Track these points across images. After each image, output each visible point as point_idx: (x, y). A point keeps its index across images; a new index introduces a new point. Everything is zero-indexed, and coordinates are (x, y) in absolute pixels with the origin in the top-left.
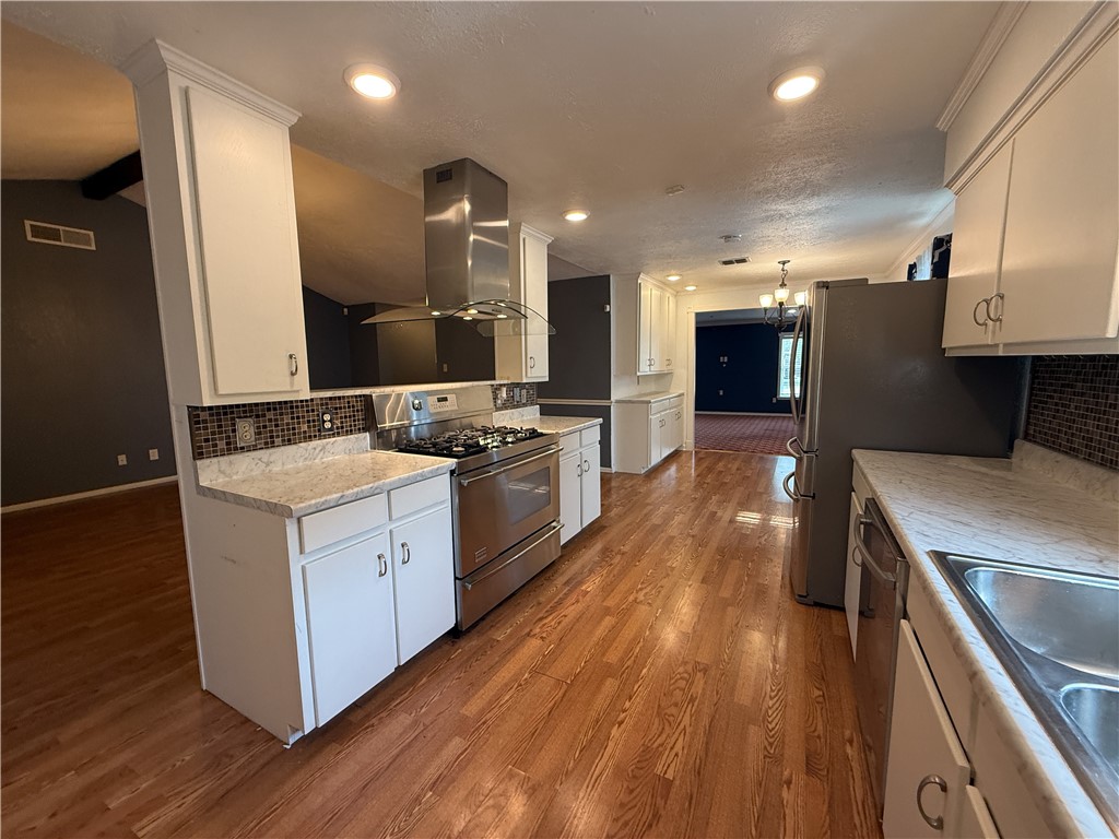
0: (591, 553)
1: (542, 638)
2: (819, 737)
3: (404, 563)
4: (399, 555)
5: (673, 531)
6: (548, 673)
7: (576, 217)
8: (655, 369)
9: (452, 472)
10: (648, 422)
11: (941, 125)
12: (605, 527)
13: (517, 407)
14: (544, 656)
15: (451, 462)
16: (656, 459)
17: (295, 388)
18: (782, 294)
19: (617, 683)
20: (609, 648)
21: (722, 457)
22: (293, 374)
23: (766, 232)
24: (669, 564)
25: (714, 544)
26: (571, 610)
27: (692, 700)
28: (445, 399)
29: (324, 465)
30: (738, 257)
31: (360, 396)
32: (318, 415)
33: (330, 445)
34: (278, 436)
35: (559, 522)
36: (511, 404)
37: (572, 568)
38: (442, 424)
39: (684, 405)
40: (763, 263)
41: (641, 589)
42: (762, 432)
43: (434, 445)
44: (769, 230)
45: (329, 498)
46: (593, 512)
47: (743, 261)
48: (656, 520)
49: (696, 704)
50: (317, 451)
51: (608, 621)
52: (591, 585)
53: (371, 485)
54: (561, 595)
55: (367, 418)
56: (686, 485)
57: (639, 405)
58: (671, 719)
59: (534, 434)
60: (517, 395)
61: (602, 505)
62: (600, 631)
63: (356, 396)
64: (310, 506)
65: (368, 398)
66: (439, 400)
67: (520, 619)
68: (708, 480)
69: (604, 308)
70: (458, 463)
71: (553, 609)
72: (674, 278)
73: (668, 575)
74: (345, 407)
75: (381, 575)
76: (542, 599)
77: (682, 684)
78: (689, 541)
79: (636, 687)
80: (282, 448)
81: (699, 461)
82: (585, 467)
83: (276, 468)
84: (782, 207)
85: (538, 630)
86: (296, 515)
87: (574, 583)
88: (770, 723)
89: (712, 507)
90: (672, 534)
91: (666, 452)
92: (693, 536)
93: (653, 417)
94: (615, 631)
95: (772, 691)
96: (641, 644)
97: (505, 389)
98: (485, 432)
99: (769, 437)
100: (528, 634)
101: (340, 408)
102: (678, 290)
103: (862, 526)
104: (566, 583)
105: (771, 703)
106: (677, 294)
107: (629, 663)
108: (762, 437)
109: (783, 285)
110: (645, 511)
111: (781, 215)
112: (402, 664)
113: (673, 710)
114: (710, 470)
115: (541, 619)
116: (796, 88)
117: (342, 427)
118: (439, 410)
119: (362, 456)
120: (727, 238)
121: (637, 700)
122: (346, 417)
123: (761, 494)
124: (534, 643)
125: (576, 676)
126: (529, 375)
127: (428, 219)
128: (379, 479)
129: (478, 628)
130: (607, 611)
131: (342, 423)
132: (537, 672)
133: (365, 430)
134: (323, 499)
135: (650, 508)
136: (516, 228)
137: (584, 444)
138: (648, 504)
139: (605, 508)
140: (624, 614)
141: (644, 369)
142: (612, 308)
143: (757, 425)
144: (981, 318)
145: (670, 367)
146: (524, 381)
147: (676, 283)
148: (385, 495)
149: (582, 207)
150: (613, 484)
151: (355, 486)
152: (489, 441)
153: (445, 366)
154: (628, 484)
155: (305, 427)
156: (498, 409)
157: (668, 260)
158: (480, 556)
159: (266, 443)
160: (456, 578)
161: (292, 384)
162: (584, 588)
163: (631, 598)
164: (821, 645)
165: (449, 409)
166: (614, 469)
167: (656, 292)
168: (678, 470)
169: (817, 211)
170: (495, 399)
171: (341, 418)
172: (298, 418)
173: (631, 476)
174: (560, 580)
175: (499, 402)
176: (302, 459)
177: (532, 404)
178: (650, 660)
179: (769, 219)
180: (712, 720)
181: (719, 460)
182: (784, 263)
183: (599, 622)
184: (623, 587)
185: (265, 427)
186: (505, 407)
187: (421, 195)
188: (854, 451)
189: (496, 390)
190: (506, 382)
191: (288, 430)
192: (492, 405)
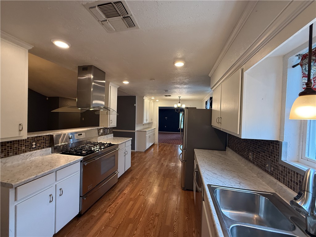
0: (127, 180)
1: (110, 212)
2: (187, 232)
3: (60, 195)
4: (58, 193)
5: (151, 170)
6: (111, 226)
7: (126, 83)
8: (148, 122)
9: (81, 161)
10: (145, 137)
11: (210, 75)
12: (132, 170)
13: (106, 135)
14: (110, 219)
15: (81, 158)
16: (148, 146)
17: (20, 136)
18: (179, 105)
19: (133, 225)
20: (131, 213)
21: (165, 145)
22: (20, 131)
23: (175, 90)
24: (150, 181)
25: (162, 173)
26: (120, 201)
27: (154, 227)
28: (81, 134)
29: (31, 162)
30: (169, 95)
31: (48, 135)
32: (30, 143)
33: (34, 154)
34: (11, 152)
35: (117, 171)
36: (105, 134)
37: (121, 186)
38: (80, 143)
39: (156, 131)
40: (175, 96)
41: (141, 191)
42: (175, 138)
43: (76, 151)
44: (176, 90)
45: (30, 178)
46: (128, 166)
47: (170, 96)
48: (147, 167)
49: (155, 228)
50: (28, 156)
51: (131, 203)
52: (126, 191)
53: (49, 170)
54: (117, 196)
55: (51, 142)
56: (155, 155)
57: (143, 132)
58: (148, 235)
59: (110, 145)
60: (106, 131)
61: (131, 163)
62: (129, 207)
63: (47, 135)
64: (21, 182)
65: (52, 136)
66: (79, 135)
67: (102, 206)
68: (161, 153)
69: (134, 105)
70: (84, 158)
71: (114, 201)
72: (153, 98)
73: (149, 185)
74: (42, 140)
75: (50, 202)
76: (110, 198)
77: (152, 222)
78: (156, 173)
79: (138, 226)
80: (13, 157)
81: (159, 147)
82: (126, 153)
83: (8, 165)
84: (178, 86)
85: (108, 210)
86: (14, 187)
87: (121, 191)
88: (175, 230)
89: (162, 161)
90: (151, 171)
91: (151, 144)
92: (157, 171)
93: (147, 135)
94: (133, 205)
95: (176, 219)
96: (140, 210)
97: (102, 130)
98: (95, 144)
99: (177, 139)
100: (105, 212)
101: (40, 140)
102: (154, 101)
103: (196, 172)
104: (119, 191)
105: (175, 223)
106: (154, 102)
107: (137, 217)
108: (175, 139)
109: (179, 102)
110: (144, 164)
111: (178, 88)
112: (56, 232)
113: (149, 232)
114: (162, 150)
115: (110, 205)
116: (179, 64)
117: (40, 147)
118: (79, 138)
119: (47, 156)
120: (166, 91)
121: (138, 230)
122: (42, 143)
123: (175, 157)
124: (107, 215)
125: (120, 225)
126: (110, 125)
127: (79, 78)
128: (53, 167)
129: (87, 212)
130: (131, 200)
131: (40, 145)
132: (107, 226)
133: (49, 147)
134: (28, 179)
135: (145, 163)
136: (108, 83)
137: (126, 146)
138: (145, 162)
139: (132, 164)
140: (136, 200)
141: (145, 122)
142: (136, 105)
143: (174, 136)
144: (218, 122)
145: (152, 121)
146: (109, 127)
147: (154, 99)
148: (54, 173)
149: (128, 80)
150: (136, 155)
151: (42, 171)
152: (95, 148)
153: (83, 118)
154: (140, 155)
155: (24, 148)
156: (99, 136)
157: (151, 94)
158: (90, 188)
159: (5, 155)
160: (80, 196)
161: (20, 134)
162: (124, 192)
163: (138, 194)
164: (188, 202)
165: (82, 137)
166: (136, 150)
167: (148, 101)
168: (154, 150)
169: (186, 88)
170: (99, 133)
171: (40, 143)
172: (21, 145)
173: (141, 152)
174: (117, 190)
175: (100, 133)
176: (21, 160)
177: (111, 134)
178: (143, 215)
179: (176, 88)
180: (159, 233)
181: (165, 146)
182: (180, 97)
183: (128, 204)
184: (136, 190)
185: (5, 149)
186: (102, 135)
187: (77, 72)
188: (195, 149)
189: (99, 130)
190: (102, 127)
191: (16, 149)
192: (97, 135)
